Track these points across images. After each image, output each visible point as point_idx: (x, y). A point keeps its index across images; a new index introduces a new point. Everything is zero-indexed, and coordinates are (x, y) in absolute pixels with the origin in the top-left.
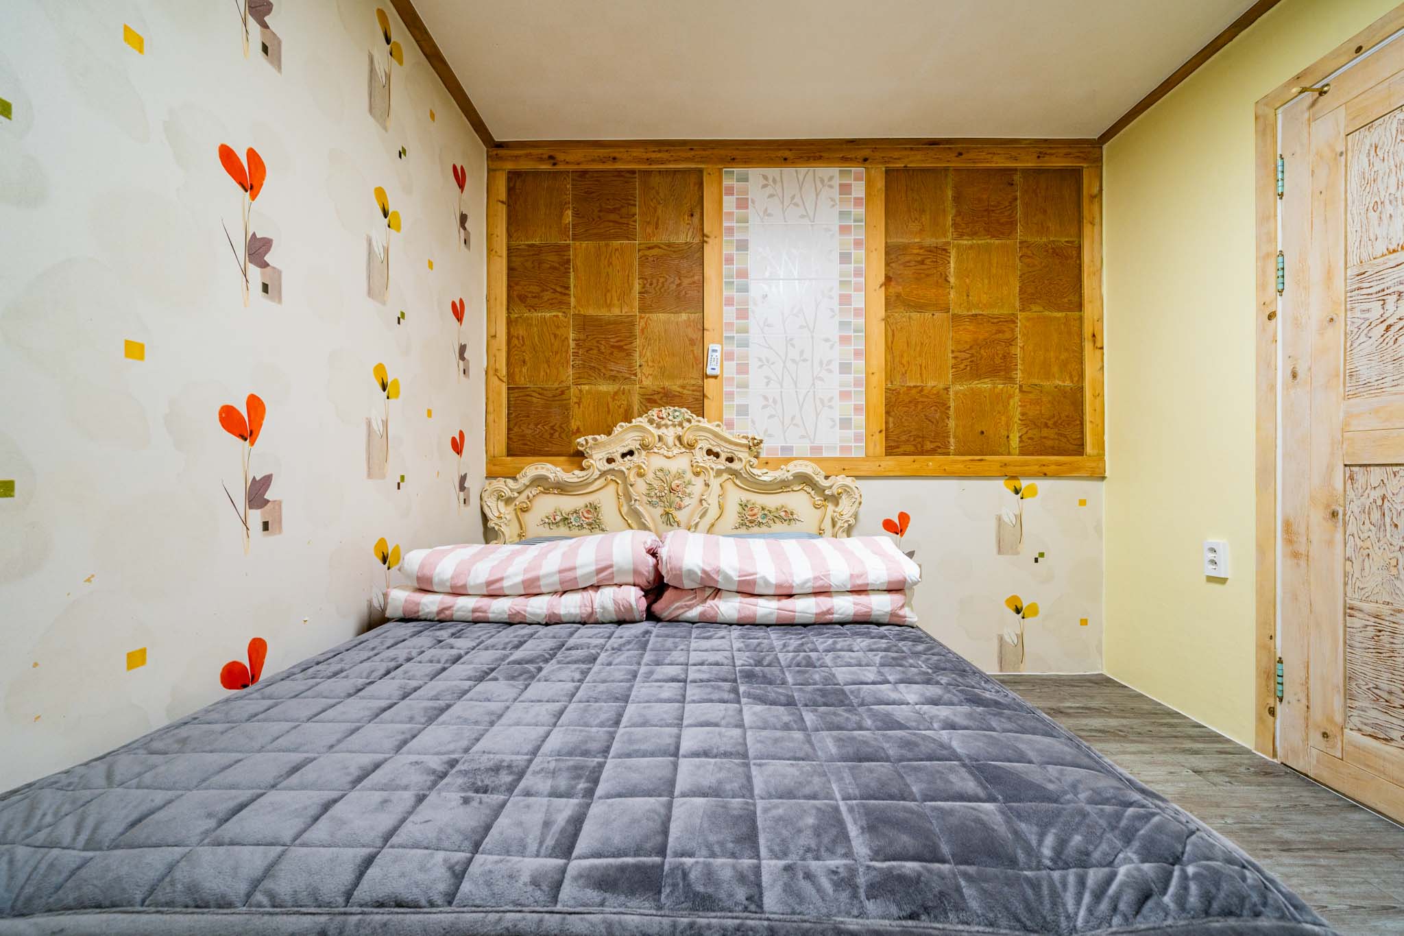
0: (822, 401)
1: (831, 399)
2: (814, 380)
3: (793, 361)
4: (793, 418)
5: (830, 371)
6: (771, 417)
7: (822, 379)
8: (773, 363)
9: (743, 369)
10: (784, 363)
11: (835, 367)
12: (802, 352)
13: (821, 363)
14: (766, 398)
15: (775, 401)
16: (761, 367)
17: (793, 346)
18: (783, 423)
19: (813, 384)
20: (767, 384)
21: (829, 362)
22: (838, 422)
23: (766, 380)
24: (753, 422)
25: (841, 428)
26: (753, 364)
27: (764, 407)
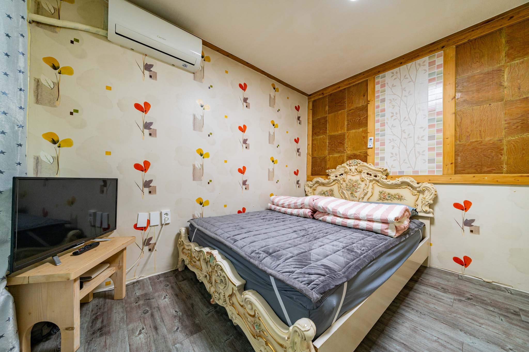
0: (419, 153)
1: (424, 151)
2: (414, 144)
3: (405, 138)
4: (404, 160)
5: (423, 140)
6: (394, 160)
7: (419, 144)
8: (396, 140)
9: (383, 144)
10: (401, 140)
11: (426, 138)
12: (409, 135)
13: (418, 138)
14: (392, 154)
15: (396, 154)
16: (390, 142)
17: (405, 133)
18: (400, 163)
19: (414, 146)
20: (393, 148)
21: (423, 137)
22: (427, 161)
23: (392, 147)
24: (387, 163)
25: (428, 163)
26: (387, 142)
27: (391, 157)
